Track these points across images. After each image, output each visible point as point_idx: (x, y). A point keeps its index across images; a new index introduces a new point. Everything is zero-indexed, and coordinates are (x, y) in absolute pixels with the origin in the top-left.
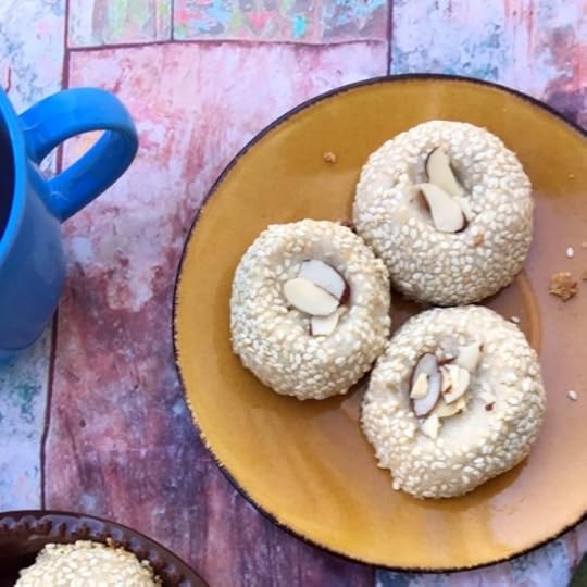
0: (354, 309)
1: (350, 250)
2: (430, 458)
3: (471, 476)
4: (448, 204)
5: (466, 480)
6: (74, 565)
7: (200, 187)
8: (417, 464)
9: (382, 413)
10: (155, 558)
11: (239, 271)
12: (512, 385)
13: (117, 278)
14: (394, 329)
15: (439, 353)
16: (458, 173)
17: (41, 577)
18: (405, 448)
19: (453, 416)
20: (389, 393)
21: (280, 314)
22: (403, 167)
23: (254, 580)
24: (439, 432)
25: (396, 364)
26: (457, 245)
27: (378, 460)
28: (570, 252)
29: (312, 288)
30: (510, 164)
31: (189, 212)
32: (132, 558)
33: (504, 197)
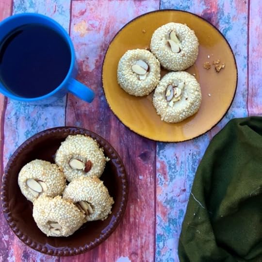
0: (151, 73)
1: (150, 57)
2: (171, 112)
3: (182, 117)
4: (176, 46)
5: (181, 118)
6: (77, 141)
7: (108, 38)
8: (167, 114)
9: (158, 100)
10: (98, 139)
11: (120, 62)
12: (192, 93)
13: (85, 63)
14: (161, 77)
15: (173, 84)
16: (178, 37)
17: (68, 144)
18: (164, 109)
19: (177, 101)
20: (160, 95)
21: (131, 74)
22: (163, 35)
23: (123, 145)
24: (173, 105)
25: (162, 87)
26: (178, 56)
27: (157, 113)
28: (209, 57)
29: (139, 67)
30: (192, 35)
31: (106, 45)
32: (92, 139)
33: (190, 44)
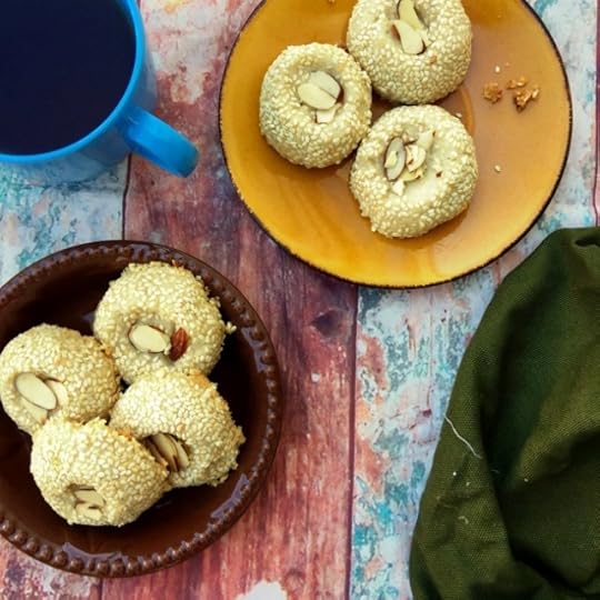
0: (346, 105)
1: (344, 65)
2: (397, 209)
3: (426, 222)
4: (413, 35)
5: (422, 225)
6: (150, 278)
7: (238, 18)
8: (388, 213)
9: (365, 178)
10: (206, 274)
11: (266, 77)
12: (455, 160)
13: (178, 80)
14: (374, 119)
15: (405, 137)
16: (419, 13)
17: (127, 285)
18: (380, 202)
19: (414, 181)
20: (369, 164)
21: (295, 107)
22: (382, 8)
23: (273, 294)
24: (404, 191)
25: (375, 144)
26: (419, 63)
27: (361, 211)
28: (498, 69)
29: (318, 90)
30: (456, 8)
31: (231, 35)
32: (189, 274)
33: (451, 31)
